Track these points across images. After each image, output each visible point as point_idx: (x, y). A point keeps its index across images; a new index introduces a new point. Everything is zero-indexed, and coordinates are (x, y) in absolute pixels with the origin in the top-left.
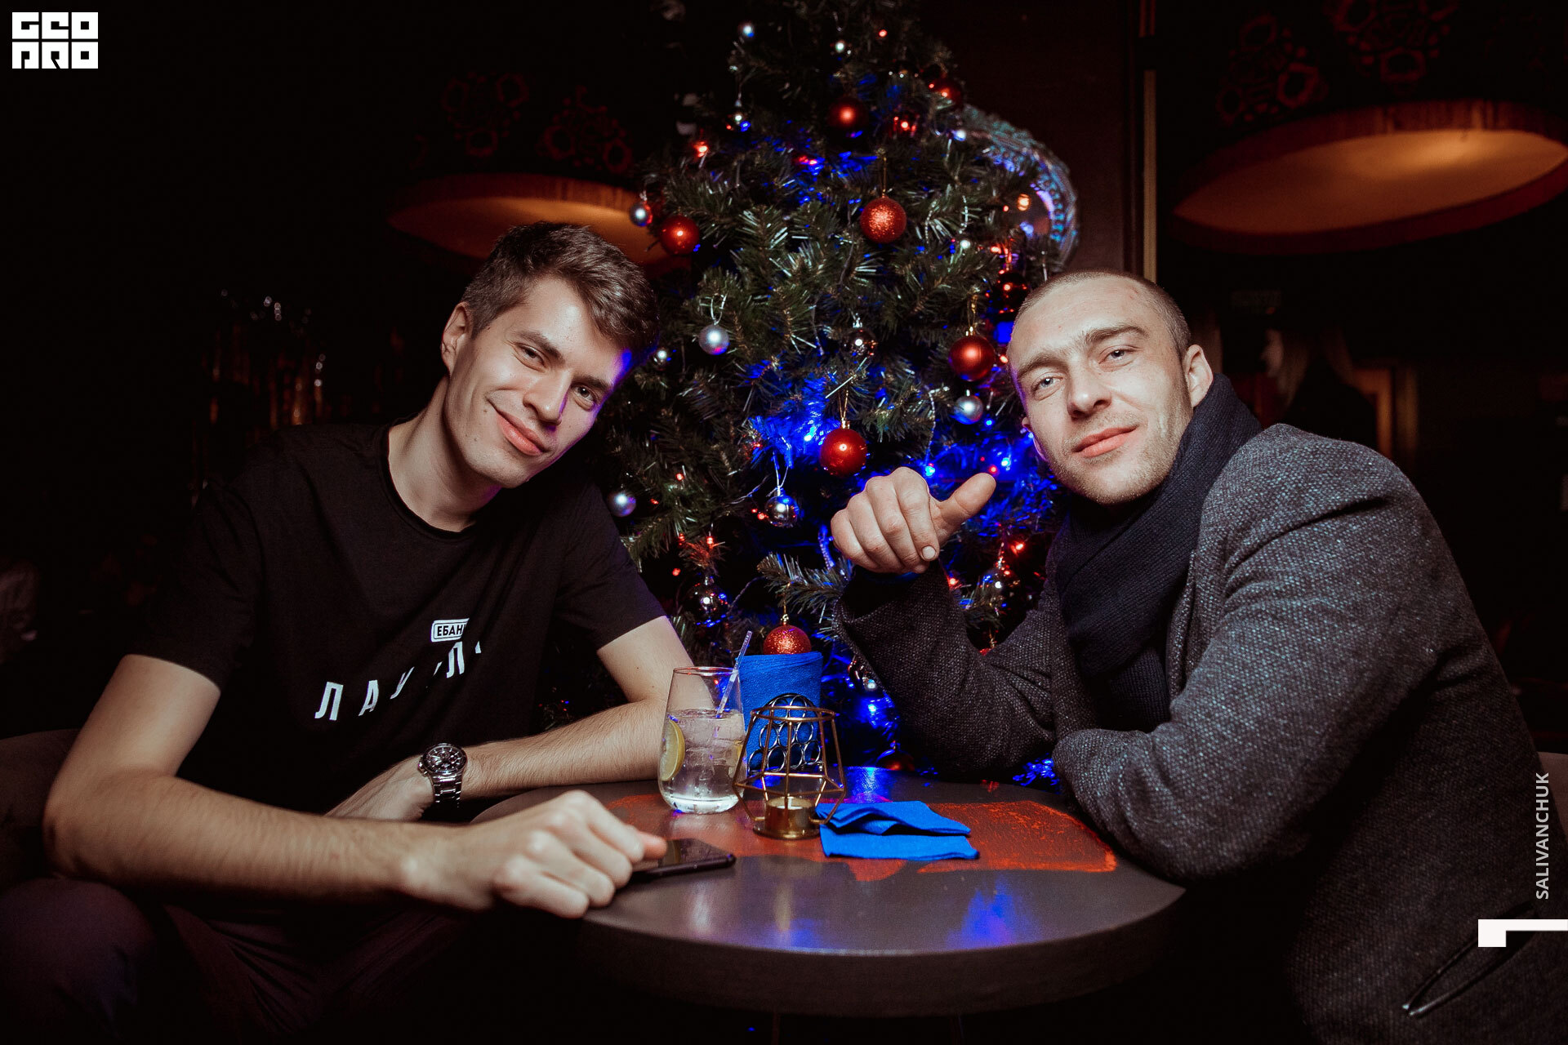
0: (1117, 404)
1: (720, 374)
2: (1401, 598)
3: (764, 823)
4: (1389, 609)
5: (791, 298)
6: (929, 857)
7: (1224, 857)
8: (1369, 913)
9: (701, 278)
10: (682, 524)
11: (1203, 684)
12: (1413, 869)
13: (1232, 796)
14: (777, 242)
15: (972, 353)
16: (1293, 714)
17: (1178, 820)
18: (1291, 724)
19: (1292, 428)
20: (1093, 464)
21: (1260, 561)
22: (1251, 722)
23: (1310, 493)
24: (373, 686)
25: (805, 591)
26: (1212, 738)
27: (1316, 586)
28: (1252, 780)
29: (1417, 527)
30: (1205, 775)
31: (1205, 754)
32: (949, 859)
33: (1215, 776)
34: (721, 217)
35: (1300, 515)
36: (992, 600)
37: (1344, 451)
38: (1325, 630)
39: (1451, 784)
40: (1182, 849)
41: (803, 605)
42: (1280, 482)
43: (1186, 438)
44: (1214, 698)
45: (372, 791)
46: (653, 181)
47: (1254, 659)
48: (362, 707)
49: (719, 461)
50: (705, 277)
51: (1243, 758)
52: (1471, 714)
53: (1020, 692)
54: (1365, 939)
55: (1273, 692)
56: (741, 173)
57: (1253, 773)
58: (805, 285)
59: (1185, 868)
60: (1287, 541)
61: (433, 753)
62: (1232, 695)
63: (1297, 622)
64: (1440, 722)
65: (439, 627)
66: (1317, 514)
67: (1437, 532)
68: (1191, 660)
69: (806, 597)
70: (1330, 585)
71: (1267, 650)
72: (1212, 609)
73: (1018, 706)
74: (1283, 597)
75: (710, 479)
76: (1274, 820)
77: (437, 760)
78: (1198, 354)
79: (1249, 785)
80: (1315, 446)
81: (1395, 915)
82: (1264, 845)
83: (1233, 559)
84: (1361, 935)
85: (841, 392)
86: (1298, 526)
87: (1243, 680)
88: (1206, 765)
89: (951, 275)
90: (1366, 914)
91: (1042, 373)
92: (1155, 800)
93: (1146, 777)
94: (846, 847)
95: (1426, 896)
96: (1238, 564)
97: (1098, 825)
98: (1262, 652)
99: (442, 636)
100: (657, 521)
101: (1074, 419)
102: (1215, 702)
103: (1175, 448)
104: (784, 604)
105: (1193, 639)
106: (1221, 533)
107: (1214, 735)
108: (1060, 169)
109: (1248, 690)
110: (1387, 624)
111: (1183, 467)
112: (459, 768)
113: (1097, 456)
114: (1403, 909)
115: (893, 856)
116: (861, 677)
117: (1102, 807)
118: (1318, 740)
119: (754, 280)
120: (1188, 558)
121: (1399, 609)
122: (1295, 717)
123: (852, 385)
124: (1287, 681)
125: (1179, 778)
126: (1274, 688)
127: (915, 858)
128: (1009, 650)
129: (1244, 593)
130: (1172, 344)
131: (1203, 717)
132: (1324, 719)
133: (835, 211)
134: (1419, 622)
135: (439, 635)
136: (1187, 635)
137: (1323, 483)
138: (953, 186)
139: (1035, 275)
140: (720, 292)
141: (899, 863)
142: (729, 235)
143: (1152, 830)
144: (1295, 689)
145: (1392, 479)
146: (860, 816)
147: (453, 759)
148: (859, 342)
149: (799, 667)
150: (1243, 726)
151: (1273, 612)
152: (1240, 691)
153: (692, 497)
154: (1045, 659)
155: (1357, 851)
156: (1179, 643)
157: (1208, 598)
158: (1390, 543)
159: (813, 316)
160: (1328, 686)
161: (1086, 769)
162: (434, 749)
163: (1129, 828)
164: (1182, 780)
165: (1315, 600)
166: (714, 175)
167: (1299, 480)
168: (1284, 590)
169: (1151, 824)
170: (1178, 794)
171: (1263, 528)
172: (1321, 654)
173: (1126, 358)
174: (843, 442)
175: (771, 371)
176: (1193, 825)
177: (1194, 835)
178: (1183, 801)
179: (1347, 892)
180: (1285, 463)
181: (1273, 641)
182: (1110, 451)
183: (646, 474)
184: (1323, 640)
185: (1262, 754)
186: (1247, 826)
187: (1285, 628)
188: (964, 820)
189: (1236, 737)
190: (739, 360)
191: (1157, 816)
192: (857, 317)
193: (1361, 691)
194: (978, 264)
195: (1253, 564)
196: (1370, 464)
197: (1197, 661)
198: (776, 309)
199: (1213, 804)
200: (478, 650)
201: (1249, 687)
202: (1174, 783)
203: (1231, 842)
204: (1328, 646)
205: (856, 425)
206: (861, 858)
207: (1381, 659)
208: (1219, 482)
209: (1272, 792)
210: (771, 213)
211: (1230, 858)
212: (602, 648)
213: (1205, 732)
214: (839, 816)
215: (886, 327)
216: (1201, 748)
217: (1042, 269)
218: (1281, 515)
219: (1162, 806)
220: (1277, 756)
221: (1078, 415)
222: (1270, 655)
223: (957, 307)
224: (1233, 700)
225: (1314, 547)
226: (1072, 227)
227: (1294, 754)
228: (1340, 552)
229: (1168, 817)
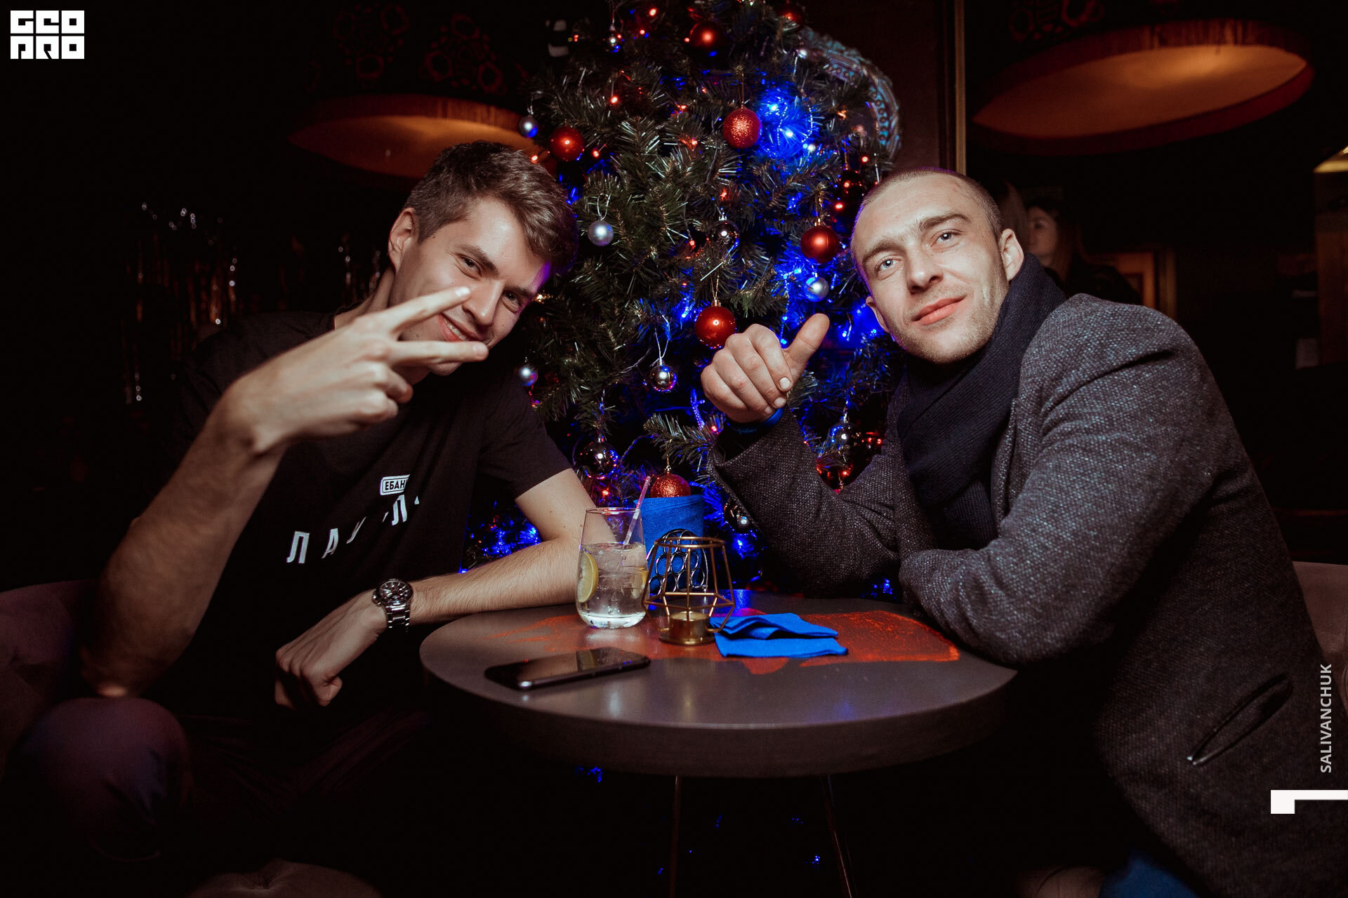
0: (948, 279)
1: (606, 262)
2: (1185, 432)
3: (668, 634)
4: (1175, 440)
5: (666, 196)
6: (807, 654)
7: (1049, 644)
8: (1160, 686)
9: (586, 181)
10: (576, 392)
11: (1027, 505)
12: (1194, 650)
13: (1054, 594)
14: (651, 149)
15: (820, 241)
16: (1102, 527)
17: (1010, 616)
18: (1100, 535)
19: (1091, 297)
20: (930, 330)
21: (1071, 405)
22: (1068, 534)
23: (1111, 348)
24: (334, 534)
25: (685, 445)
26: (1037, 549)
27: (1118, 424)
28: (1070, 581)
29: (1196, 374)
30: (1032, 579)
31: (1031, 562)
32: (823, 656)
33: (1039, 579)
34: (602, 128)
35: (1103, 365)
36: (840, 448)
37: (1138, 313)
38: (1125, 459)
39: (1223, 582)
40: (1015, 639)
41: (684, 457)
42: (1087, 340)
43: (1005, 307)
44: (1037, 516)
45: (334, 620)
46: (540, 97)
47: (1069, 484)
48: (325, 551)
49: (607, 338)
50: (589, 180)
51: (1062, 564)
52: (1239, 526)
53: (869, 522)
54: (1156, 706)
55: (1085, 509)
56: (615, 89)
57: (1070, 575)
58: (677, 185)
59: (1017, 654)
60: (1093, 387)
61: (384, 587)
62: (1051, 514)
63: (1102, 453)
64: (1214, 532)
65: (387, 483)
66: (1117, 364)
67: (1211, 379)
68: (1013, 489)
69: (686, 450)
70: (1128, 422)
71: (1079, 476)
72: (1031, 446)
73: (867, 531)
74: (1091, 433)
75: (599, 353)
76: (1088, 612)
77: (388, 592)
78: (1010, 237)
79: (1068, 586)
80: (1114, 310)
81: (1180, 687)
82: (1080, 633)
83: (1049, 404)
84: (1154, 704)
85: (713, 276)
86: (1102, 375)
87: (1061, 501)
88: (1033, 570)
89: (800, 175)
90: (1158, 687)
91: (882, 256)
92: (991, 600)
93: (984, 582)
94: (738, 650)
95: (1205, 671)
96: (1052, 408)
97: (942, 625)
98: (1075, 478)
99: (389, 490)
100: (555, 390)
101: (912, 294)
102: (1038, 520)
103: (996, 315)
104: (667, 456)
105: (1014, 472)
106: (1038, 383)
107: (1038, 546)
108: (884, 82)
109: (1065, 509)
110: (1174, 452)
111: (1003, 330)
112: (407, 599)
113: (934, 322)
114: (1187, 682)
115: (779, 655)
116: (735, 515)
117: (945, 610)
118: (1122, 547)
119: (632, 182)
120: (1010, 406)
121: (1183, 441)
122: (1103, 529)
123: (722, 269)
124: (1096, 501)
125: (1011, 582)
126: (1086, 506)
127: (795, 655)
128: (858, 488)
129: (1059, 431)
130: (989, 228)
131: (1029, 532)
132: (1126, 530)
133: (701, 120)
134: (1198, 451)
135: (387, 489)
136: (1009, 468)
137: (1122, 340)
138: (800, 97)
139: (868, 174)
140: (605, 192)
141: (784, 660)
142: (609, 143)
143: (988, 625)
144: (1102, 507)
145: (1177, 335)
146: (748, 624)
147: (401, 592)
148: (724, 233)
149: (686, 507)
150: (1061, 538)
151: (1084, 446)
152: (1059, 510)
153: (584, 369)
154: (889, 494)
155: (1150, 637)
156: (1003, 475)
157: (1027, 437)
158: (1176, 387)
159: (684, 211)
160: (1129, 504)
161: (929, 581)
162: (385, 584)
163: (970, 625)
164: (1013, 583)
165: (1116, 435)
166: (593, 92)
167: (1102, 337)
168: (1091, 427)
169: (989, 621)
170: (1010, 594)
171: (1073, 377)
172: (1122, 478)
173: (954, 239)
174: (716, 318)
175: (651, 258)
176: (1023, 619)
177: (1024, 627)
178: (1014, 600)
179: (1143, 671)
180: (1090, 324)
181: (1084, 469)
182: (943, 318)
183: (546, 350)
184: (1124, 467)
185: (1077, 560)
186: (1066, 618)
187: (1093, 458)
188: (830, 626)
189: (1056, 547)
190: (622, 250)
191: (993, 613)
192: (722, 212)
193: (1155, 507)
194: (823, 164)
195: (1066, 407)
196: (1159, 323)
197: (1020, 488)
198: (653, 206)
199: (1039, 601)
200: (417, 502)
201: (1066, 507)
202: (1007, 586)
203: (1053, 631)
204: (1128, 472)
205: (726, 304)
206: (752, 657)
207: (1170, 481)
208: (1035, 342)
209: (1085, 590)
210: (645, 123)
211: (1053, 644)
212: (521, 496)
213: (1031, 544)
214: (731, 625)
215: (746, 221)
216: (1028, 557)
217: (874, 168)
218: (1087, 366)
219: (997, 606)
220: (1089, 561)
221: (916, 290)
222: (1082, 480)
223: (807, 201)
224: (1053, 517)
225: (1115, 392)
226: (896, 131)
227: (1103, 559)
228: (1136, 395)
229: (1002, 614)
